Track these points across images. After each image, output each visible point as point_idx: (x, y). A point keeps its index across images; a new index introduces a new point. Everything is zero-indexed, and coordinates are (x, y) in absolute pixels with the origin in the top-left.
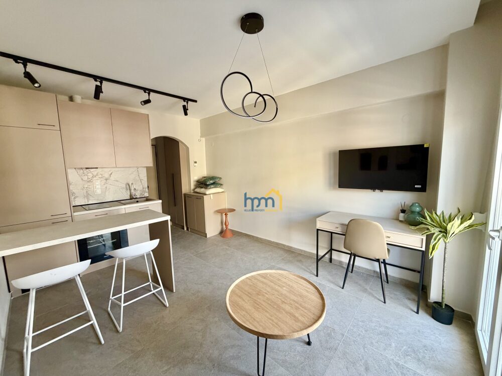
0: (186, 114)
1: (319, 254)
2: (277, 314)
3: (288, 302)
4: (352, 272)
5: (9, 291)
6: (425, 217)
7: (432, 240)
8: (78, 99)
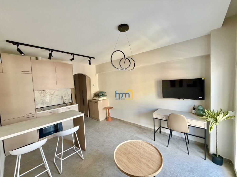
0: (90, 64)
1: (155, 129)
2: (140, 164)
3: (144, 158)
4: (171, 138)
5: (4, 153)
6: (205, 112)
7: (210, 124)
8: (40, 58)
